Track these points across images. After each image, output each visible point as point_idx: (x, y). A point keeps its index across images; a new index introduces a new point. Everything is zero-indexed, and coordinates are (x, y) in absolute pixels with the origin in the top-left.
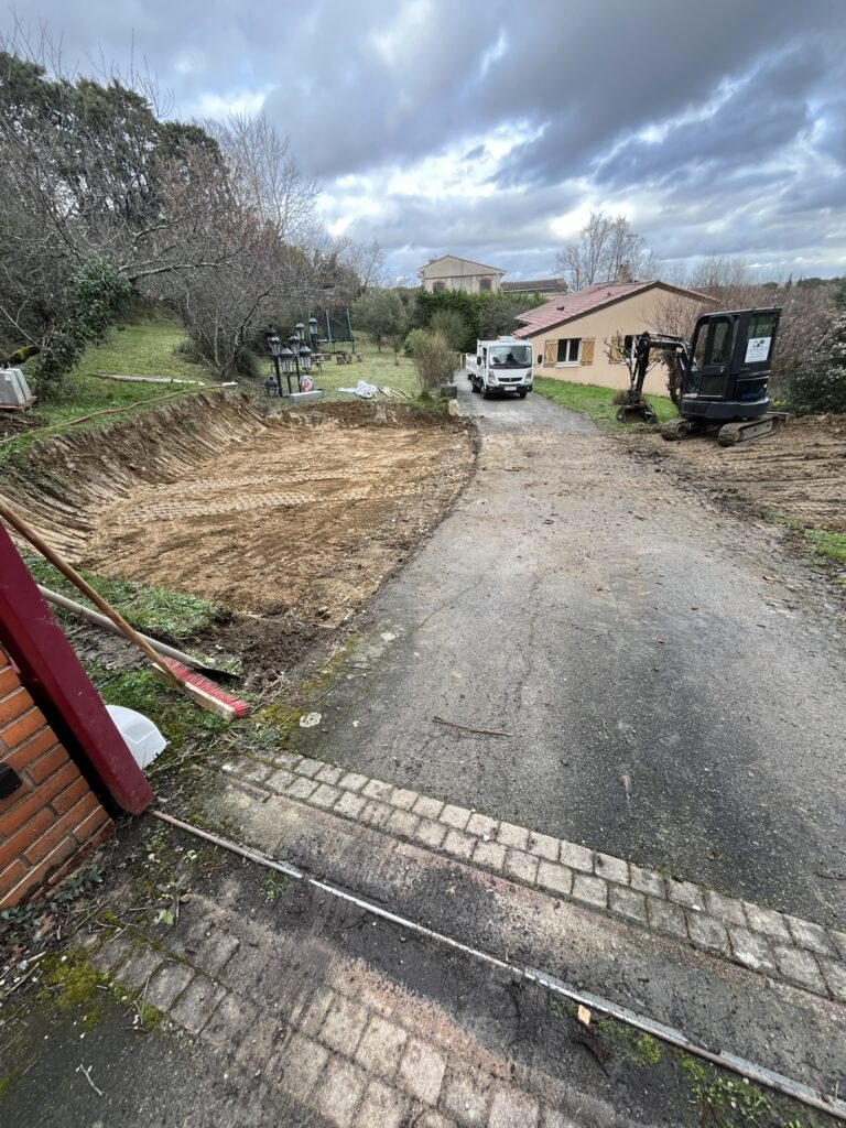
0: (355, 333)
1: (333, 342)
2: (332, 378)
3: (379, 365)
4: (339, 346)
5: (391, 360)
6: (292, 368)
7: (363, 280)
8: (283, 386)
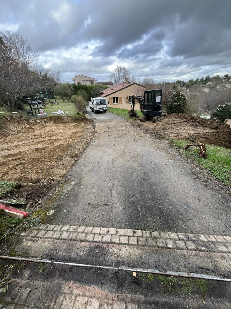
0: (55, 96)
1: (49, 99)
2: (50, 109)
3: (64, 105)
4: (51, 100)
5: (67, 104)
6: (36, 107)
7: (56, 81)
8: (33, 112)
